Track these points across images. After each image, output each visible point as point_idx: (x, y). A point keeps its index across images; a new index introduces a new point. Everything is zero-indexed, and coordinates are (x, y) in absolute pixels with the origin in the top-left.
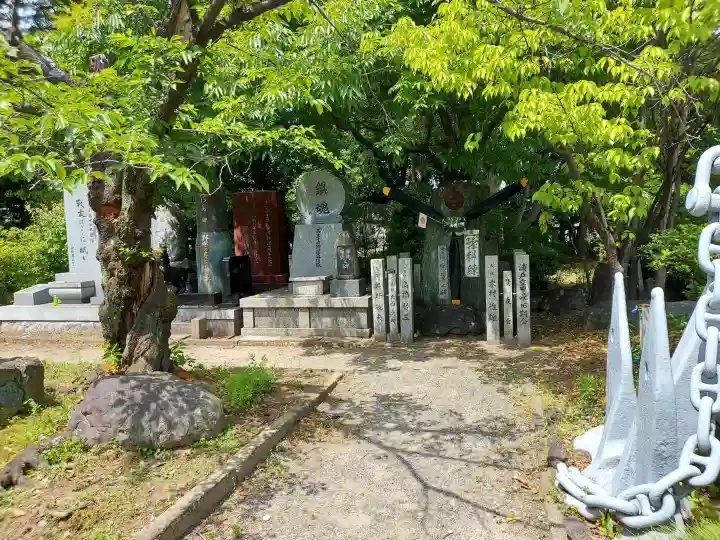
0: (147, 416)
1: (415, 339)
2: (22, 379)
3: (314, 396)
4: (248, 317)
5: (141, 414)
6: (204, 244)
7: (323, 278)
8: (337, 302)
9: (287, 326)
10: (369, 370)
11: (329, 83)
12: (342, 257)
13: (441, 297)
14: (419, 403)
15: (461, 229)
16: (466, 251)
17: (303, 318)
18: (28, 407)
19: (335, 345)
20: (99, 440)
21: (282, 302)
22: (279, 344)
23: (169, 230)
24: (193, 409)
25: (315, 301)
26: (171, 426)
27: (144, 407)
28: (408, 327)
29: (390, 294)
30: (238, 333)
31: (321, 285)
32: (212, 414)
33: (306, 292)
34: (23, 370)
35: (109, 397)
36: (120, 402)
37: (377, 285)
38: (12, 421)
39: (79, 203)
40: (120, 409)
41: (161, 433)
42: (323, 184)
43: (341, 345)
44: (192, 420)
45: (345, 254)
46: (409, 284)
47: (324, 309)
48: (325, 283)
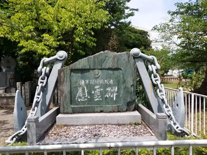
7: (5, 88)
8: (8, 95)
14: (8, 122)
25: (1, 95)
29: (23, 92)
31: (4, 90)
42: (9, 60)
43: (6, 107)
45: (12, 81)
46: (28, 89)
47: (3, 97)
48: (6, 89)
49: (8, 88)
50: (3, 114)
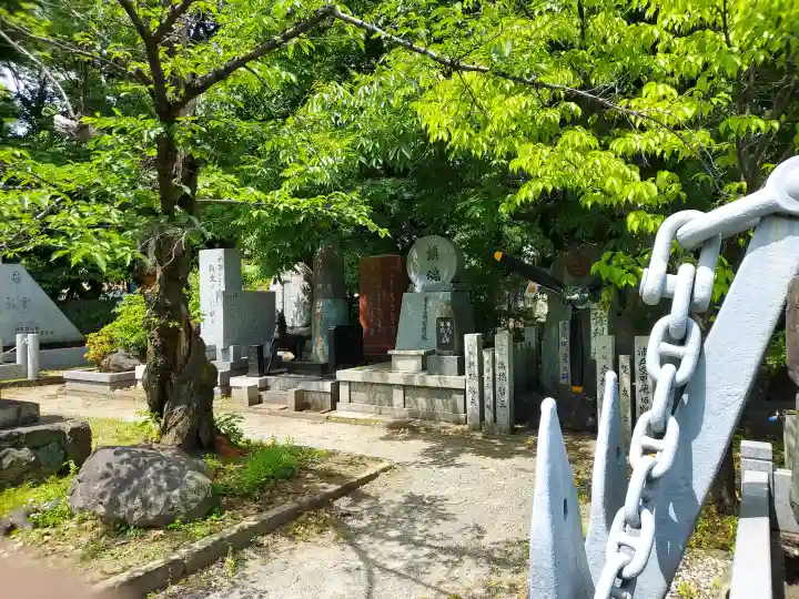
0: (126, 492)
1: (514, 431)
2: (65, 440)
3: (332, 488)
4: (344, 390)
5: (121, 489)
6: (318, 310)
7: (422, 352)
8: (432, 381)
9: (381, 404)
10: (434, 463)
11: (378, 145)
12: (442, 330)
13: (563, 382)
14: (450, 509)
15: (584, 301)
16: (593, 329)
17: (398, 396)
18: (68, 468)
19: (422, 430)
20: (82, 510)
21: (376, 377)
22: (366, 423)
23: (302, 296)
24: (172, 490)
25: (410, 377)
26: (146, 505)
27: (125, 483)
28: (504, 416)
29: (486, 375)
30: (334, 408)
31: (420, 361)
32: (191, 496)
33: (405, 367)
34: (67, 432)
35: (98, 468)
36: (107, 475)
37: (471, 364)
38: (48, 480)
39: (211, 268)
40: (104, 483)
41: (136, 510)
42: (435, 249)
43: (428, 430)
44: (168, 501)
45: (446, 327)
46: (506, 365)
47: (418, 387)
48: (424, 358)
49: (432, 353)
50: (420, 459)
